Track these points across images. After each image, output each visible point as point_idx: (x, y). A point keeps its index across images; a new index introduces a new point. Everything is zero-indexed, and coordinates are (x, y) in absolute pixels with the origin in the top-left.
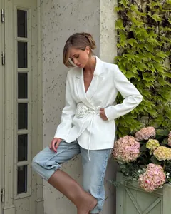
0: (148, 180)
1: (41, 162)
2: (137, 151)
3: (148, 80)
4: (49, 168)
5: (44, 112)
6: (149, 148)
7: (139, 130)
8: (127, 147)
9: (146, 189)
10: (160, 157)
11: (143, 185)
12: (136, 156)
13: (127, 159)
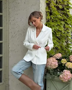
0: (65, 77)
1: (16, 71)
2: (57, 64)
3: (58, 33)
4: (19, 73)
5: (10, 47)
6: (63, 63)
7: (55, 55)
8: (53, 62)
9: (64, 81)
10: (69, 67)
11: (62, 79)
12: (57, 66)
13: (53, 68)
